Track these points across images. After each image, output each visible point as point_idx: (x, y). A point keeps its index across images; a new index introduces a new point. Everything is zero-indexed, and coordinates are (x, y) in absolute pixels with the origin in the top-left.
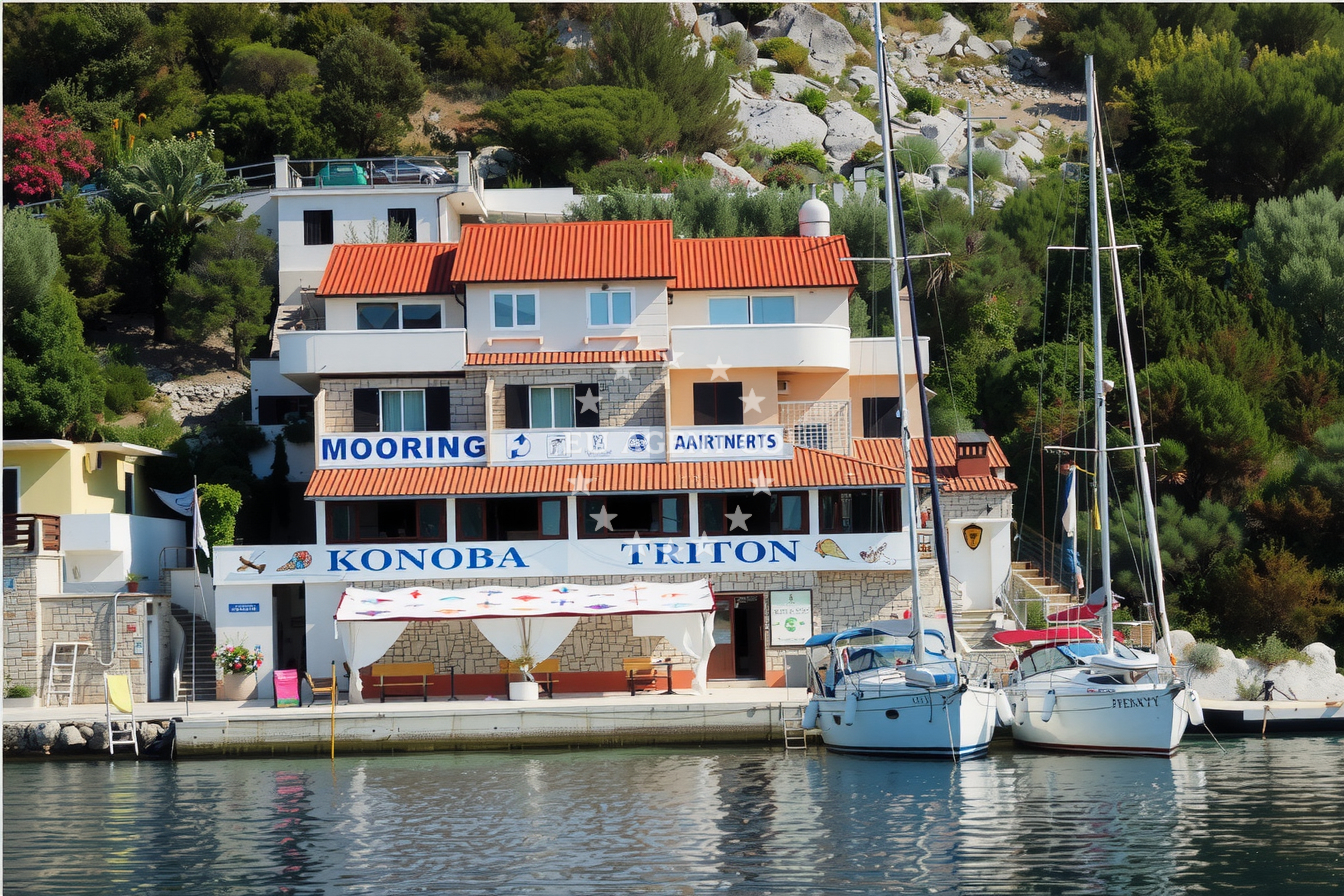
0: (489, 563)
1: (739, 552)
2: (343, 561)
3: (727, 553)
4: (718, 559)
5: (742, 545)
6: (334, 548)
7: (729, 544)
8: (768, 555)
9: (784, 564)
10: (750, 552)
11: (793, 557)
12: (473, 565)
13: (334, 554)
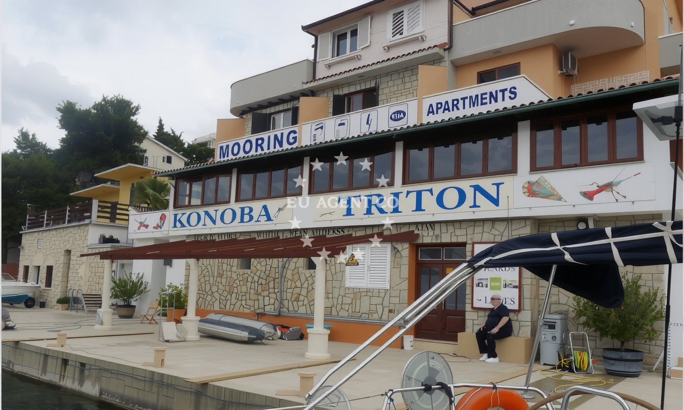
0: (251, 218)
1: (440, 201)
2: (180, 221)
3: (429, 201)
4: (419, 208)
5: (442, 193)
6: (176, 212)
7: (431, 191)
8: (469, 201)
9: (487, 210)
10: (451, 198)
11: (496, 202)
12: (242, 221)
13: (176, 216)
